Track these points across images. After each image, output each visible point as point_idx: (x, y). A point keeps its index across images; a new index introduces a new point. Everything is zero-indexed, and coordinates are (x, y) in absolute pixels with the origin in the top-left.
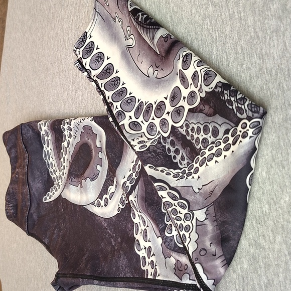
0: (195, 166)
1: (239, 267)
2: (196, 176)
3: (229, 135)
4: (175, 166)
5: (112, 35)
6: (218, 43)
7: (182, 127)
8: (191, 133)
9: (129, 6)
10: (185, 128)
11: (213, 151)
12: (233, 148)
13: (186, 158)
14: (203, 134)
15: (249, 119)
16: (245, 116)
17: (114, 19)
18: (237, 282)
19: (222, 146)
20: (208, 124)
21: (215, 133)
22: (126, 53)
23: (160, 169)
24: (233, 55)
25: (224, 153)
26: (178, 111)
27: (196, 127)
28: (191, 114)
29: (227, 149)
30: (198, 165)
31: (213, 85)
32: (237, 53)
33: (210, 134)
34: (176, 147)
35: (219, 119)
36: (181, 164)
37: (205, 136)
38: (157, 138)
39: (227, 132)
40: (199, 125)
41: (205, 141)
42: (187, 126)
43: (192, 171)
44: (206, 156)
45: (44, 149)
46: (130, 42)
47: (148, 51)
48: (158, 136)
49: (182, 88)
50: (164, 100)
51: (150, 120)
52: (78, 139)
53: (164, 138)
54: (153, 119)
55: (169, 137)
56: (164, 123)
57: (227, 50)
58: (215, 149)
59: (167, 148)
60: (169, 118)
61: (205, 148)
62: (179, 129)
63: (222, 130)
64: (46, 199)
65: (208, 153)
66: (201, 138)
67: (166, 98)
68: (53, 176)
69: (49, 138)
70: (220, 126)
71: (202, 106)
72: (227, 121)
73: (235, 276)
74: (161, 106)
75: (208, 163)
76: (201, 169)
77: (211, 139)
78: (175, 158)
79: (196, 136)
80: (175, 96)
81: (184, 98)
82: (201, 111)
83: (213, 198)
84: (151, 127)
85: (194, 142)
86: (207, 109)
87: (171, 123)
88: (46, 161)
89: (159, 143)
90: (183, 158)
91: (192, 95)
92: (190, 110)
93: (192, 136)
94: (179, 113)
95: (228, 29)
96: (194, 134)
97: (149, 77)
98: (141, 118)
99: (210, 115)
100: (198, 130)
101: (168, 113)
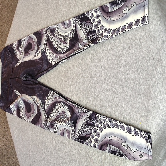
0: (85, 121)
2: (85, 118)
4: (90, 117)
7: (92, 128)
10: (91, 128)
12: (79, 131)
15: (76, 138)
16: (77, 138)
17: (136, 150)
21: (84, 132)
23: (90, 115)
25: (80, 128)
26: (95, 132)
27: (89, 130)
34: (92, 122)
35: (84, 135)
39: (81, 133)
41: (85, 129)
42: (91, 129)
46: (124, 144)
47: (114, 144)
49: (97, 138)
50: (101, 132)
51: (102, 125)
53: (96, 122)
55: (95, 123)
56: (98, 126)
59: (94, 120)
60: (97, 128)
63: (83, 133)
65: (84, 126)
74: (101, 130)
76: (84, 121)
77: (84, 130)
80: (98, 135)
81: (95, 135)
82: (89, 135)
84: (101, 123)
86: (88, 136)
87: (96, 128)
89: (97, 120)
90: (89, 121)
91: (93, 137)
92: (92, 133)
94: (95, 131)
97: (111, 136)
98: (105, 123)
99: (86, 135)
100: (88, 130)
101: (98, 130)
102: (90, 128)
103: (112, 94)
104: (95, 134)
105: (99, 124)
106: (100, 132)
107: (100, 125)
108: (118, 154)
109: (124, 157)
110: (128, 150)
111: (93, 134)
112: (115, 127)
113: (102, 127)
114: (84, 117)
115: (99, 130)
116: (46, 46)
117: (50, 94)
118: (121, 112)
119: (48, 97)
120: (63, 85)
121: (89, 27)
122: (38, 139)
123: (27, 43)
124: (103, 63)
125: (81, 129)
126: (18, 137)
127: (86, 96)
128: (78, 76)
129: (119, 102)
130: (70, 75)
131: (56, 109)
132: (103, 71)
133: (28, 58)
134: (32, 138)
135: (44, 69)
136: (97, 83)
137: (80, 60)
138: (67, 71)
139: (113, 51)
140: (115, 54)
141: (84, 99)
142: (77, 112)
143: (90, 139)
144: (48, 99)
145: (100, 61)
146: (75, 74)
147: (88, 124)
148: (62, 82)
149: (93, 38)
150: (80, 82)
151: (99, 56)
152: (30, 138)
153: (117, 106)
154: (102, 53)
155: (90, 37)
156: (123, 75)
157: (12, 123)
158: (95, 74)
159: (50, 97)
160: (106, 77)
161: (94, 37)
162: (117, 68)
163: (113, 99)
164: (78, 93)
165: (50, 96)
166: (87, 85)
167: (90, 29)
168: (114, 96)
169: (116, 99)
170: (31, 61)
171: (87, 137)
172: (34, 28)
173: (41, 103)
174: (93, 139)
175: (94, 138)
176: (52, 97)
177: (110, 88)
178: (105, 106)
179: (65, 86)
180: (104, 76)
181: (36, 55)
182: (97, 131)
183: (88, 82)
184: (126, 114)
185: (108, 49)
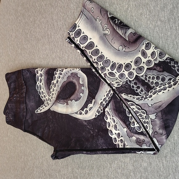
0: (150, 94)
1: (172, 139)
2: (150, 99)
3: (171, 81)
4: (137, 94)
5: (94, 27)
6: (163, 39)
8: (148, 79)
9: (109, 15)
10: (144, 77)
11: (162, 88)
12: (173, 87)
13: (144, 90)
14: (156, 80)
17: (95, 19)
18: (171, 145)
19: (167, 86)
20: (159, 76)
21: (163, 80)
22: (103, 37)
23: (129, 95)
24: (171, 45)
25: (168, 89)
27: (151, 77)
28: (149, 71)
29: (170, 87)
30: (152, 94)
31: (165, 58)
32: (174, 45)
33: (160, 80)
34: (138, 85)
35: (166, 74)
36: (141, 93)
37: (157, 81)
38: (125, 81)
39: (170, 79)
40: (154, 76)
41: (157, 83)
42: (146, 76)
43: (148, 97)
44: (157, 90)
45: (37, 84)
46: (107, 32)
47: (119, 38)
48: (126, 80)
49: (142, 58)
50: (130, 63)
51: (122, 72)
52: (65, 79)
53: (130, 81)
54: (124, 71)
55: (133, 80)
56: (131, 74)
57: (168, 43)
58: (163, 87)
59: (131, 86)
60: (134, 72)
61: (157, 86)
62: (141, 77)
63: (167, 79)
64: (37, 111)
66: (154, 82)
67: (132, 62)
68: (43, 99)
69: (42, 78)
70: (166, 77)
71: (155, 67)
72: (171, 75)
73: (170, 143)
74: (128, 66)
75: (158, 93)
76: (153, 96)
77: (160, 82)
78: (137, 90)
79: (151, 81)
80: (137, 61)
81: (144, 63)
82: (155, 69)
83: (161, 109)
84: (122, 76)
85: (150, 83)
86: (158, 68)
87: (135, 74)
88: (38, 91)
89: (127, 83)
90: (142, 91)
91: (149, 62)
92: (148, 69)
93: (149, 80)
94: (141, 70)
95: (169, 33)
96: (150, 80)
97: (119, 51)
98: (115, 70)
99: (160, 72)
100: (153, 78)
101: (134, 69)
108: (116, 22)
109: (111, 16)
110: (105, 23)
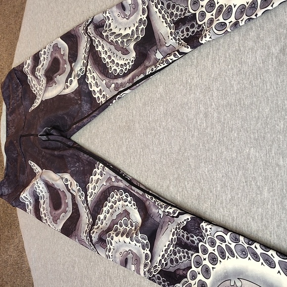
102: (187, 253)
103: (240, 173)
104: (199, 270)
105: (207, 245)
106: (211, 266)
107: (210, 249)
111: (194, 268)
112: (249, 256)
113: (216, 253)
114: (172, 227)
115: (207, 259)
116: (87, 62)
117: (96, 170)
118: (265, 220)
119: (93, 177)
120: (124, 149)
121: (180, 8)
122: (76, 270)
123: (50, 59)
124: (215, 94)
125: (166, 255)
126: (38, 260)
127: (176, 176)
128: (156, 127)
129: (257, 194)
130: (137, 125)
131: (109, 204)
132: (216, 115)
133: (53, 92)
134: (64, 265)
135: (83, 113)
136: (201, 145)
137: (161, 89)
138: (131, 117)
139: (241, 63)
140: (245, 68)
141: (170, 183)
142: (154, 213)
143: (186, 279)
144: (94, 181)
145: (209, 88)
146: (149, 123)
147: (180, 244)
148: (121, 142)
149: (190, 34)
150: (160, 144)
151: (204, 77)
152: (61, 266)
153: (252, 202)
154: (213, 68)
155: (182, 32)
156: (267, 124)
157: (27, 230)
158: (197, 122)
159: (98, 176)
160: (223, 129)
161: (191, 30)
162: (252, 104)
163: (242, 184)
164: (157, 167)
165: (97, 174)
166: (176, 148)
167: (182, 13)
168: (246, 178)
169: (251, 185)
170: (59, 98)
171: (180, 275)
172: (63, 25)
173: (79, 190)
174: (193, 282)
175: (197, 280)
176: (100, 178)
177: (234, 155)
178: (222, 203)
179: (128, 151)
180: (219, 127)
181: (68, 84)
182: (204, 263)
183: (179, 142)
184: (278, 226)
185: (226, 57)
